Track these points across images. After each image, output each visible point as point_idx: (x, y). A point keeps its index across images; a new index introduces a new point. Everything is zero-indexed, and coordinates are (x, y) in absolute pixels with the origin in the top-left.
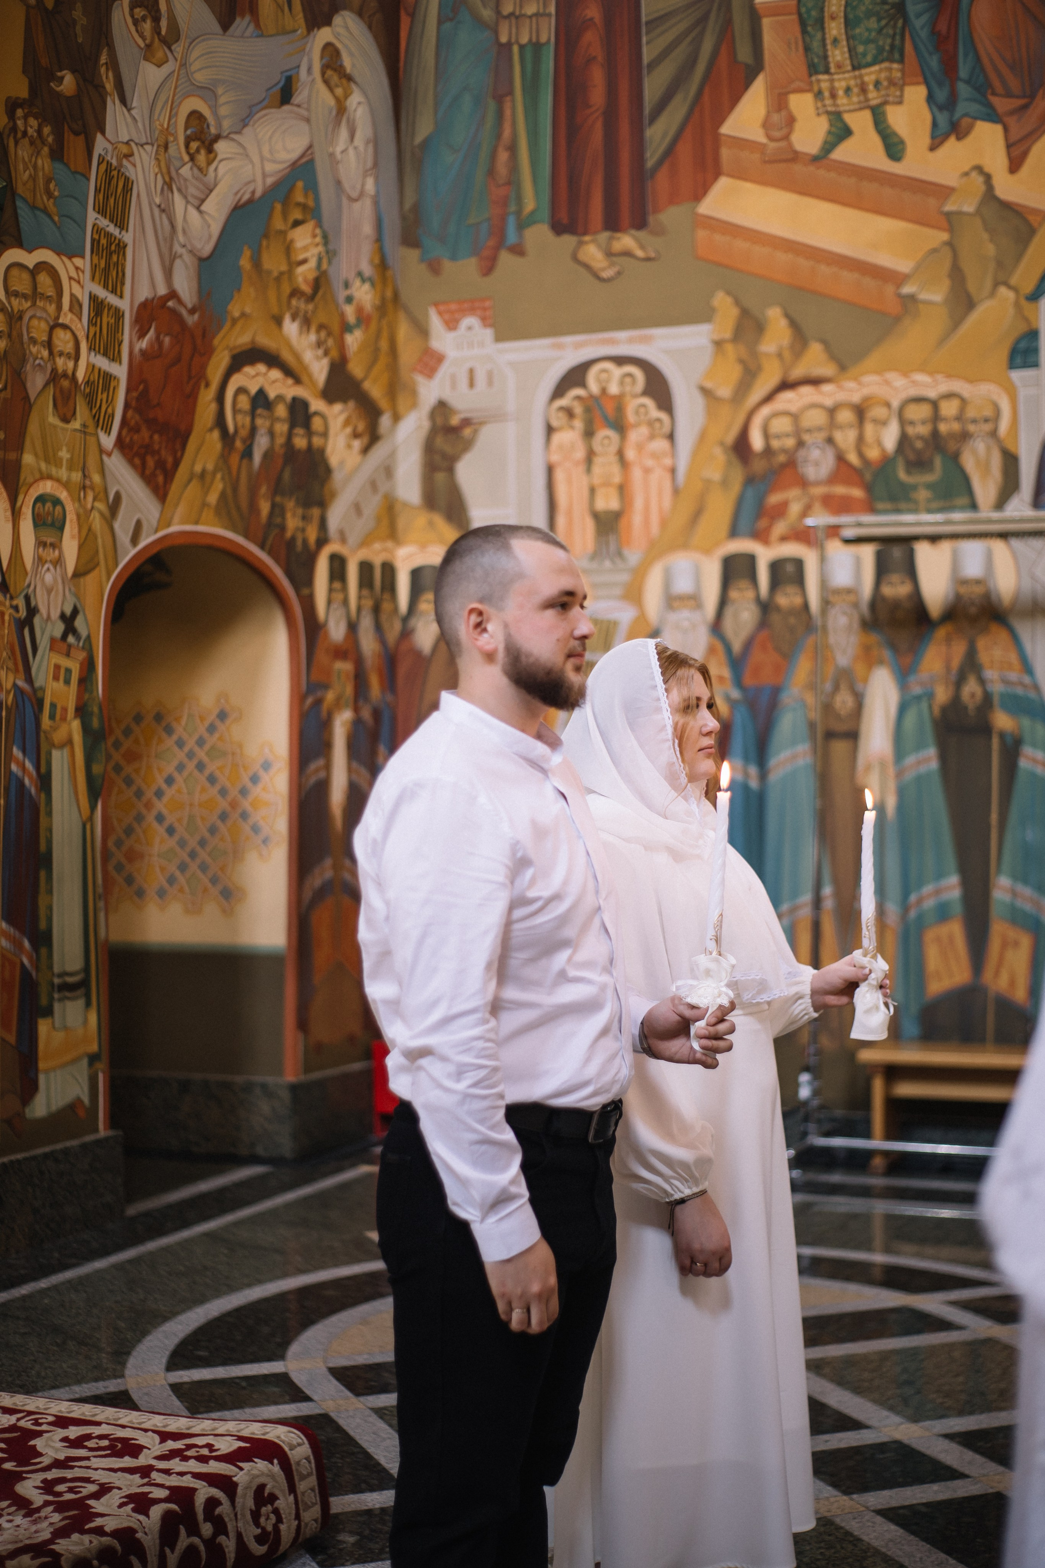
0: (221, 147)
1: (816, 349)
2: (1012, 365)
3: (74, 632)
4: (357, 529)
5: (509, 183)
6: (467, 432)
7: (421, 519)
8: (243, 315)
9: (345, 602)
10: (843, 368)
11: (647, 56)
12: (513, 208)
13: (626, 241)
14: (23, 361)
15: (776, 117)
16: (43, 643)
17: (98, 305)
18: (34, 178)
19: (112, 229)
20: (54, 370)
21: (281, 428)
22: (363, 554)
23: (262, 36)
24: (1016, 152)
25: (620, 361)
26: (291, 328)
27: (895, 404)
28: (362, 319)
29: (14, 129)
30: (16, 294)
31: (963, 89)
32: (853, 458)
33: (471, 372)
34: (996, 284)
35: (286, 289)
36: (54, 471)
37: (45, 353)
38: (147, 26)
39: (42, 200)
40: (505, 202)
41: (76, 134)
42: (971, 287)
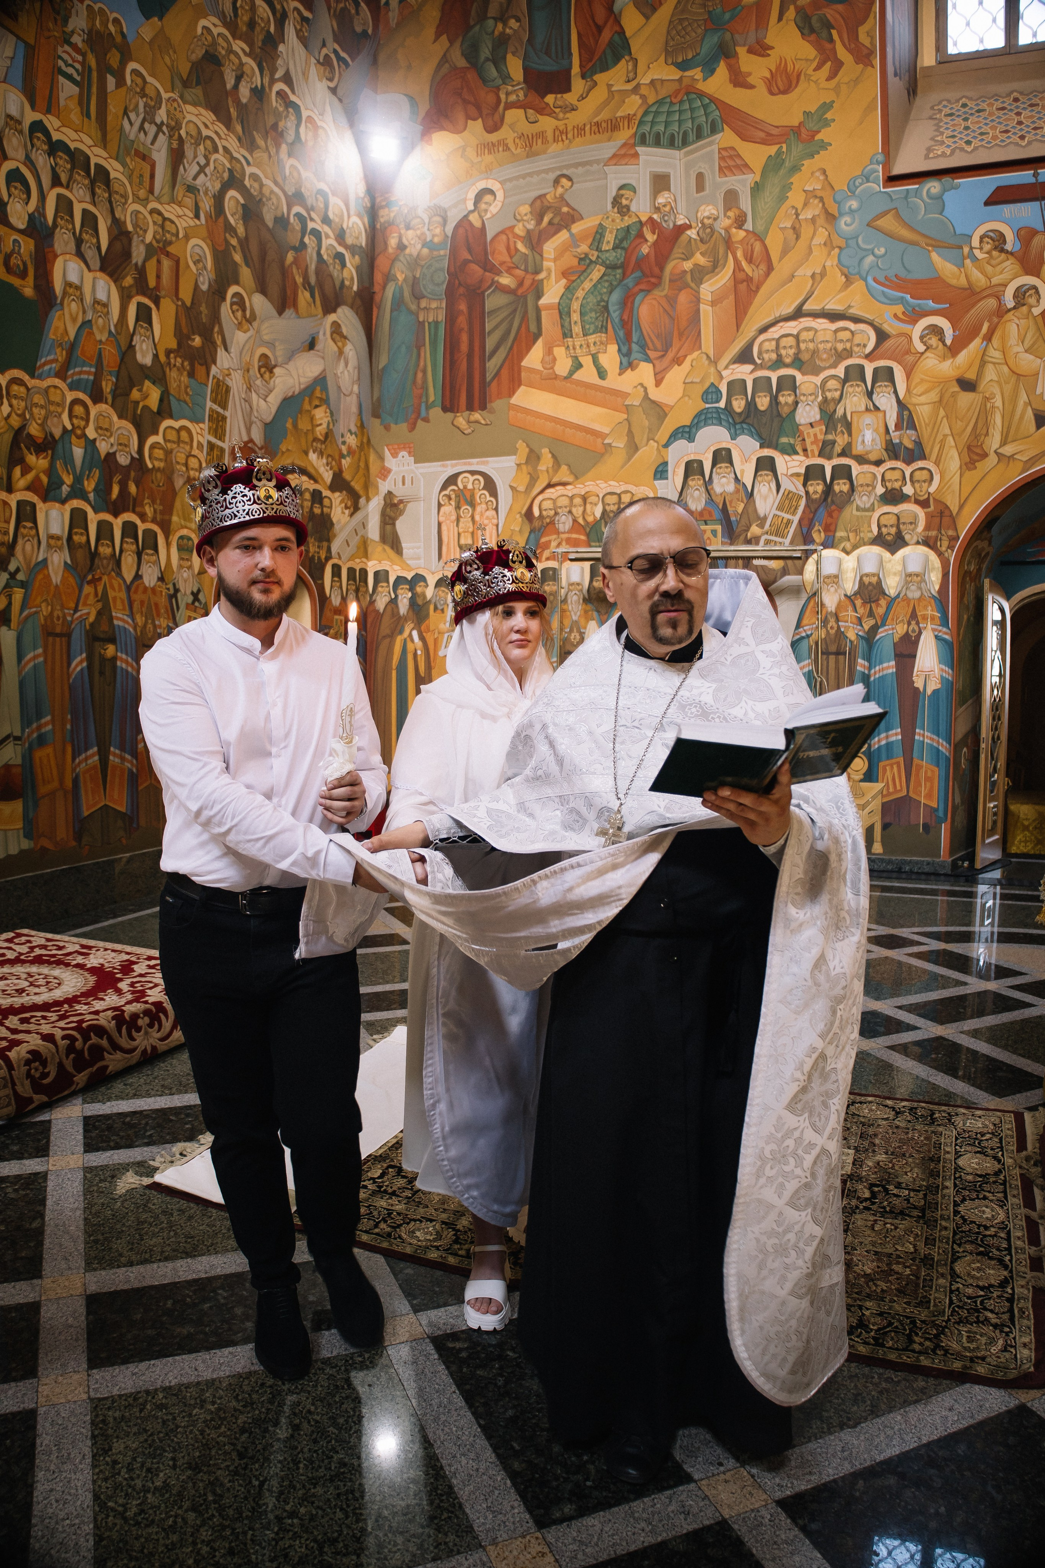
0: (277, 371)
1: (564, 468)
2: (655, 478)
3: (198, 600)
4: (346, 553)
5: (422, 388)
6: (401, 506)
7: (380, 548)
8: (288, 450)
9: (341, 587)
10: (577, 478)
11: (488, 327)
12: (424, 399)
13: (476, 416)
14: (173, 472)
15: (547, 359)
16: (182, 606)
17: (211, 446)
18: (179, 386)
19: (220, 410)
20: (189, 477)
21: (307, 504)
22: (350, 564)
23: (299, 317)
24: (659, 376)
25: (473, 473)
26: (313, 456)
27: (601, 496)
28: (350, 452)
29: (169, 364)
30: (169, 441)
31: (634, 347)
32: (581, 521)
33: (404, 477)
34: (648, 440)
35: (310, 438)
36: (188, 524)
37: (184, 469)
38: (239, 314)
39: (184, 396)
40: (421, 397)
41: (201, 365)
42: (636, 440)
